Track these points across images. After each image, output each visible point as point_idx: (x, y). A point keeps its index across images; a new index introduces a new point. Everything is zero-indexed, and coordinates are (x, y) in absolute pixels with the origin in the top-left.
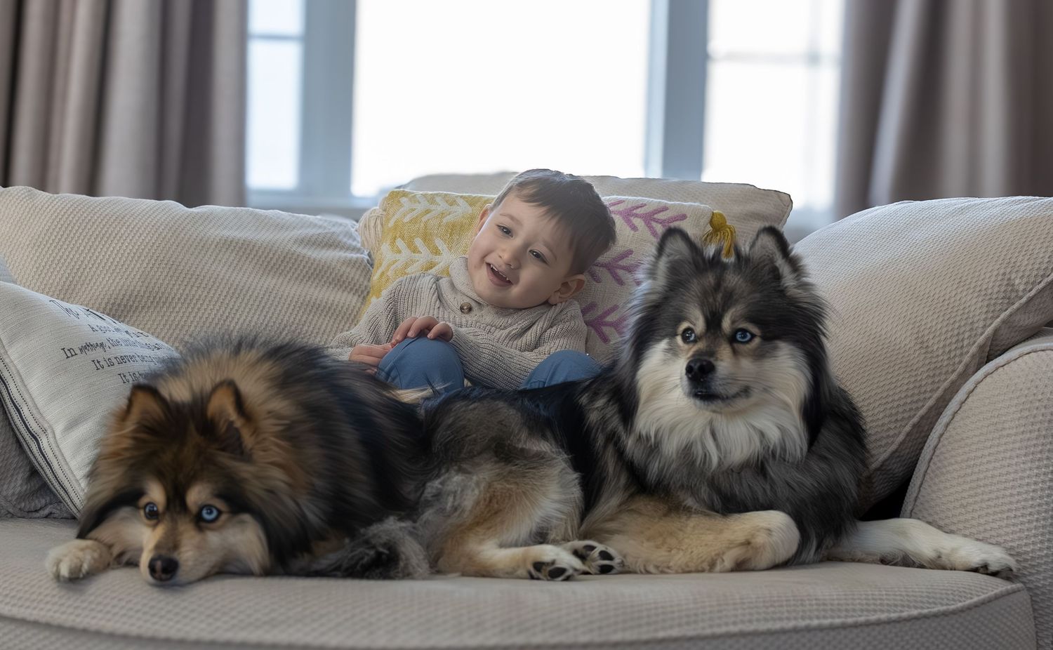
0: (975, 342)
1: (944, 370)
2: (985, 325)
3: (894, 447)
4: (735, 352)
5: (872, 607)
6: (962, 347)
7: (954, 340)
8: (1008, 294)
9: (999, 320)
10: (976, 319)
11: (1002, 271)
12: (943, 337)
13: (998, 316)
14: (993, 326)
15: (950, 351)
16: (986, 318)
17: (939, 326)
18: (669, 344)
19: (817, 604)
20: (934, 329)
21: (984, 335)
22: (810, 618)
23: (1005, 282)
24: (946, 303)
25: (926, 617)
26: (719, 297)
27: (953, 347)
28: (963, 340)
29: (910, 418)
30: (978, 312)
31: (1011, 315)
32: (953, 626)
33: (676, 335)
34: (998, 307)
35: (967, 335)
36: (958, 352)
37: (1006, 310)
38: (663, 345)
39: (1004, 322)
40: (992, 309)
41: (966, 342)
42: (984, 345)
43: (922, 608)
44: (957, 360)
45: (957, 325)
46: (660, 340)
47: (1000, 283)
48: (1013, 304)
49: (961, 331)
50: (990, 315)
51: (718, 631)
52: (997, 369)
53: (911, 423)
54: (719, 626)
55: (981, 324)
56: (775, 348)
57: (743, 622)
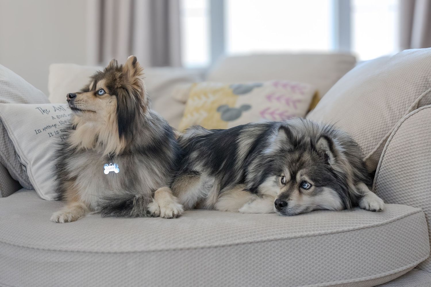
0: (410, 105)
1: (397, 117)
2: (415, 98)
3: (375, 150)
6: (405, 107)
7: (402, 104)
8: (426, 85)
9: (421, 96)
10: (411, 95)
11: (424, 75)
12: (397, 103)
13: (421, 94)
14: (419, 98)
15: (400, 109)
16: (416, 95)
17: (396, 99)
18: (276, 179)
20: (394, 100)
21: (414, 102)
22: (310, 231)
23: (425, 80)
24: (399, 89)
27: (401, 107)
28: (405, 105)
29: (382, 137)
30: (412, 92)
31: (427, 94)
32: (382, 231)
34: (421, 91)
35: (407, 102)
36: (404, 109)
37: (425, 91)
39: (423, 97)
40: (419, 91)
41: (407, 105)
42: (415, 106)
44: (403, 113)
45: (403, 98)
46: (273, 175)
47: (422, 80)
48: (428, 89)
49: (405, 101)
50: (417, 94)
51: (264, 239)
52: (410, 117)
53: (382, 139)
54: (265, 236)
55: (413, 97)
56: (322, 191)
57: (276, 234)
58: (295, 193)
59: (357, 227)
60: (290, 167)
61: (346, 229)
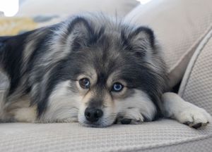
4: (113, 98)
5: (160, 137)
18: (71, 84)
19: (127, 136)
22: (122, 145)
25: (191, 141)
26: (107, 64)
32: (206, 145)
33: (76, 80)
38: (67, 84)
43: (189, 136)
46: (65, 80)
56: (133, 93)
58: (107, 98)
59: (179, 141)
60: (97, 68)
61: (167, 142)
